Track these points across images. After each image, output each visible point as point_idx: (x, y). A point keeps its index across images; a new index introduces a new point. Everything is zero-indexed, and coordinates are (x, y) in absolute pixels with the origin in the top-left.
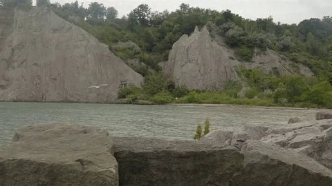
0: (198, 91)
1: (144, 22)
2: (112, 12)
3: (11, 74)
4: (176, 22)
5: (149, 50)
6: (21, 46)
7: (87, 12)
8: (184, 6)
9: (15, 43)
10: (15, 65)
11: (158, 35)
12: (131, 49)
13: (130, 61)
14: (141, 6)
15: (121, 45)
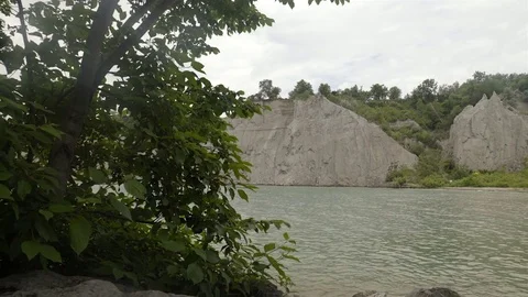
0: (484, 172)
1: (430, 98)
2: (395, 92)
3: (291, 159)
4: (465, 94)
5: (432, 127)
6: (299, 133)
7: (367, 95)
8: (478, 75)
9: (294, 131)
10: (294, 151)
11: (443, 110)
12: (409, 128)
13: (407, 141)
14: (426, 82)
15: (399, 124)
